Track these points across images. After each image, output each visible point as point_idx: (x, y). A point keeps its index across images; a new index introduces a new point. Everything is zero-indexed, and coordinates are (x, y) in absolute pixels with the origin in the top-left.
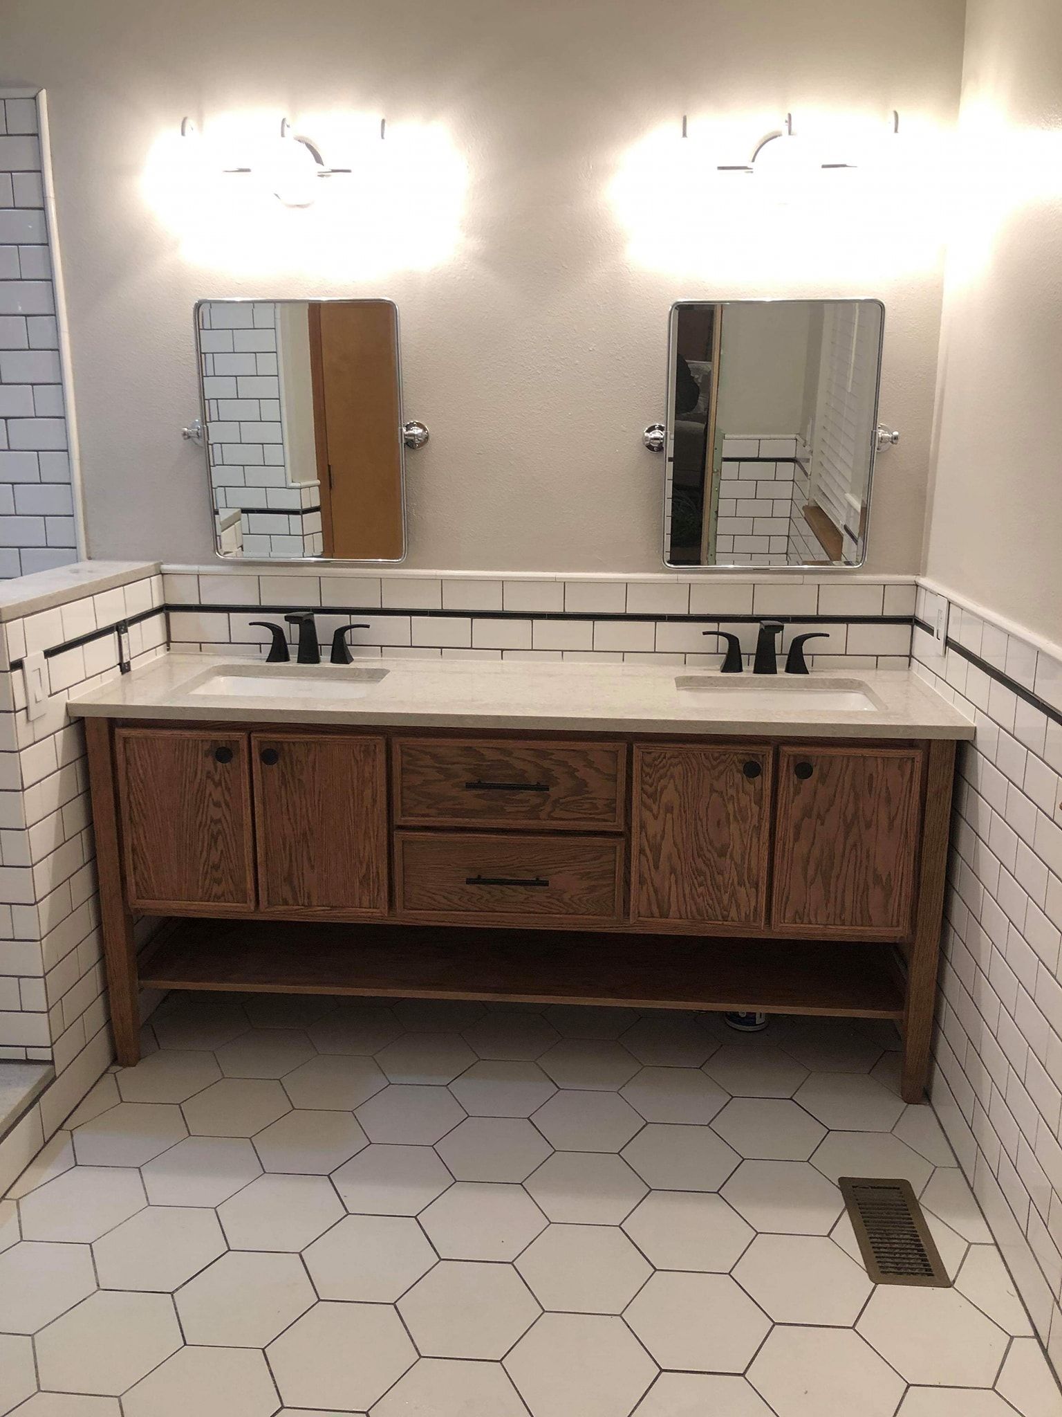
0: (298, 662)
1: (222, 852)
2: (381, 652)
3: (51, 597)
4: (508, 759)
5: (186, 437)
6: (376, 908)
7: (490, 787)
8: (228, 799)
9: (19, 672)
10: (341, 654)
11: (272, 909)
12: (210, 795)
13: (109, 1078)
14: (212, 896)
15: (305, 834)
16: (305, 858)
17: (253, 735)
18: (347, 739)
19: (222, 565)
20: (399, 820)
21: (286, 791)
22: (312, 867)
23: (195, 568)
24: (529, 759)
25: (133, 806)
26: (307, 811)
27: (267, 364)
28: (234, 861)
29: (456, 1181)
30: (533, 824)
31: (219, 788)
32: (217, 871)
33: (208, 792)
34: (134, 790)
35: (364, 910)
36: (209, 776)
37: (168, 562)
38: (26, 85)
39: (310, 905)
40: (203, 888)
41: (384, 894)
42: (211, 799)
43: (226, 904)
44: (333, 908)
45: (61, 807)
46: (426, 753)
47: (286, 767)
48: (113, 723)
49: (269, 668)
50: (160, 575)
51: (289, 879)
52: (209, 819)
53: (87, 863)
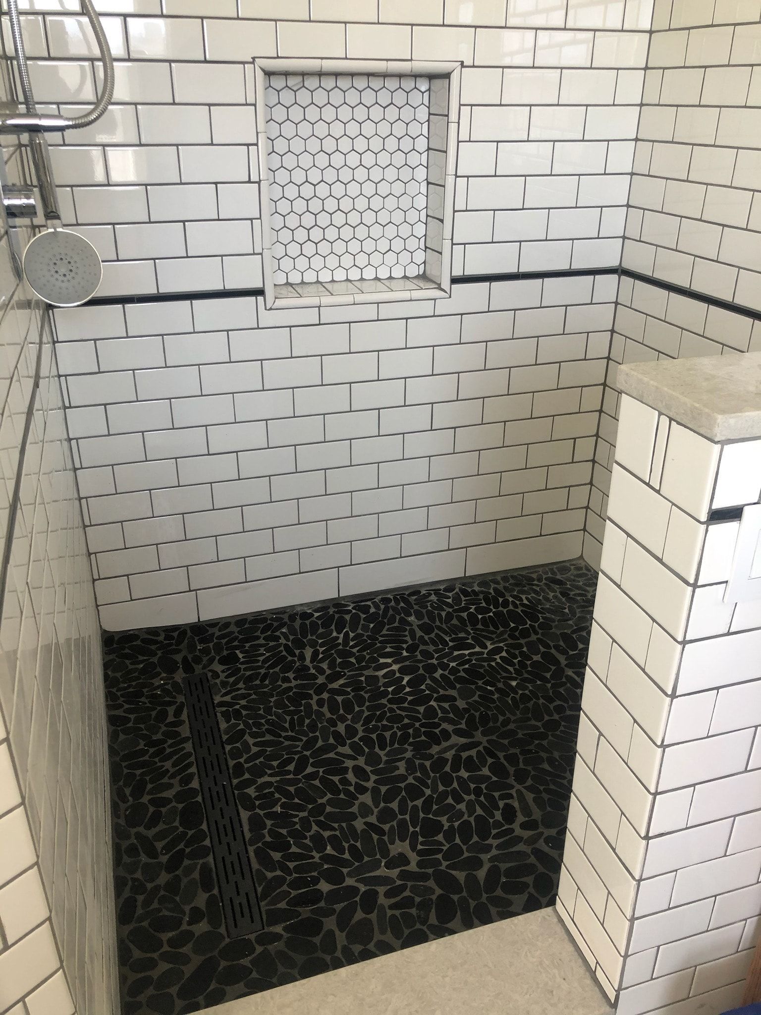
9: (730, 525)
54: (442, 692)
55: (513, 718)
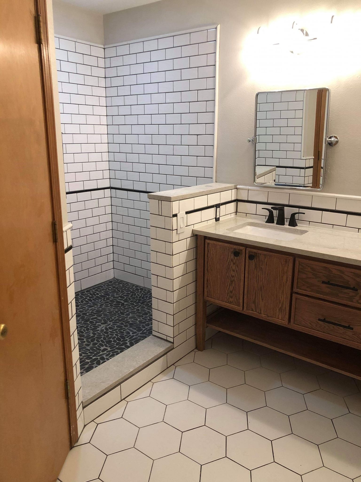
0: (276, 224)
1: (233, 287)
2: (309, 224)
3: (191, 194)
4: (342, 275)
5: (249, 141)
6: (284, 321)
7: (332, 284)
8: (237, 269)
9: (176, 218)
10: (293, 223)
11: (247, 311)
12: (232, 267)
13: (193, 353)
14: (229, 301)
15: (261, 288)
16: (260, 296)
17: (247, 249)
18: (279, 255)
19: (256, 187)
20: (295, 290)
21: (256, 270)
22: (263, 300)
23: (247, 187)
24: (351, 276)
25: (209, 266)
26: (263, 279)
27: (299, 114)
28: (237, 292)
29: (292, 433)
30: (350, 303)
31: (235, 265)
32: (231, 293)
33: (231, 266)
34: (209, 261)
35: (279, 320)
36: (232, 260)
37: (239, 185)
38: (214, 24)
39: (261, 313)
40: (227, 298)
41: (287, 316)
42: (232, 268)
43: (233, 305)
44: (268, 316)
45: (186, 262)
46: (308, 266)
47: (257, 262)
48: (206, 238)
49: (265, 225)
50: (236, 189)
51: (254, 302)
52: (231, 275)
53: (194, 281)
54: (92, 318)
55: (116, 316)
